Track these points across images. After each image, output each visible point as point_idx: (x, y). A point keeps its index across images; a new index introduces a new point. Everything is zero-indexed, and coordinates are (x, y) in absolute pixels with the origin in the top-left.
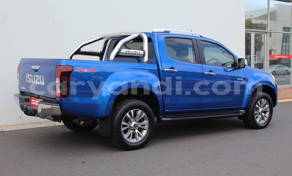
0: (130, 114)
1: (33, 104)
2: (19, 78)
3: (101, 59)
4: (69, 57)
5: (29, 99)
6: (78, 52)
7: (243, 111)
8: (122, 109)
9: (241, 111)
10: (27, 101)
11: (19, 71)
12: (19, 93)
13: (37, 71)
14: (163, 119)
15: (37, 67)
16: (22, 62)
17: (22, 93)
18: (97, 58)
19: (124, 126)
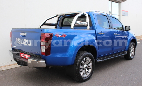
0: (84, 61)
1: (23, 56)
2: (11, 40)
3: (56, 27)
4: (39, 27)
5: (19, 54)
6: (44, 24)
7: (126, 52)
8: (80, 58)
9: (125, 52)
10: (18, 55)
11: (11, 36)
12: (11, 49)
13: (24, 36)
14: (98, 61)
15: (25, 34)
16: (13, 31)
17: (14, 50)
18: (54, 27)
19: (81, 68)
